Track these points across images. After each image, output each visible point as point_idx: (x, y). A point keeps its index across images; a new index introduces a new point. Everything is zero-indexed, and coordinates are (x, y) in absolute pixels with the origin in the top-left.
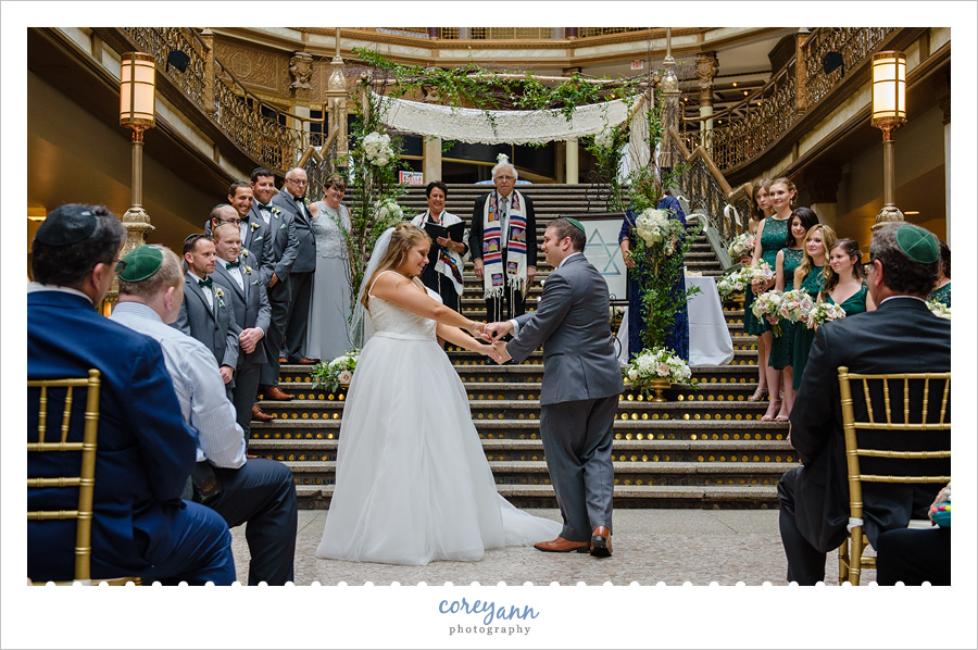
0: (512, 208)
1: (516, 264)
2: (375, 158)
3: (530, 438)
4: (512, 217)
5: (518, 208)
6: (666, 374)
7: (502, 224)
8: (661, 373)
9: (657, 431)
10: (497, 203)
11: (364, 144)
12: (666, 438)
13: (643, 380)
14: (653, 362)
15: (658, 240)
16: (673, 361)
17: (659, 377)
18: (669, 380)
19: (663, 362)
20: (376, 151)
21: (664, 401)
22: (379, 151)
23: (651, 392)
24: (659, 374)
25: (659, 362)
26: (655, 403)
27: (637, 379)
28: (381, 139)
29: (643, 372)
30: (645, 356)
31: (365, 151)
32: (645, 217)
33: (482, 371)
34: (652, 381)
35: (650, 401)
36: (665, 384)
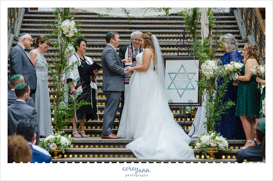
2: (67, 33)
6: (215, 145)
10: (133, 52)
11: (62, 26)
13: (203, 148)
14: (209, 139)
15: (212, 76)
16: (219, 139)
17: (212, 147)
18: (216, 148)
19: (214, 139)
20: (68, 30)
21: (214, 159)
22: (69, 30)
23: (208, 154)
24: (211, 145)
25: (211, 139)
26: (210, 160)
27: (201, 148)
28: (71, 24)
29: (203, 144)
30: (205, 136)
31: (62, 30)
32: (206, 65)
33: (121, 142)
34: (208, 149)
35: (207, 159)
36: (215, 150)
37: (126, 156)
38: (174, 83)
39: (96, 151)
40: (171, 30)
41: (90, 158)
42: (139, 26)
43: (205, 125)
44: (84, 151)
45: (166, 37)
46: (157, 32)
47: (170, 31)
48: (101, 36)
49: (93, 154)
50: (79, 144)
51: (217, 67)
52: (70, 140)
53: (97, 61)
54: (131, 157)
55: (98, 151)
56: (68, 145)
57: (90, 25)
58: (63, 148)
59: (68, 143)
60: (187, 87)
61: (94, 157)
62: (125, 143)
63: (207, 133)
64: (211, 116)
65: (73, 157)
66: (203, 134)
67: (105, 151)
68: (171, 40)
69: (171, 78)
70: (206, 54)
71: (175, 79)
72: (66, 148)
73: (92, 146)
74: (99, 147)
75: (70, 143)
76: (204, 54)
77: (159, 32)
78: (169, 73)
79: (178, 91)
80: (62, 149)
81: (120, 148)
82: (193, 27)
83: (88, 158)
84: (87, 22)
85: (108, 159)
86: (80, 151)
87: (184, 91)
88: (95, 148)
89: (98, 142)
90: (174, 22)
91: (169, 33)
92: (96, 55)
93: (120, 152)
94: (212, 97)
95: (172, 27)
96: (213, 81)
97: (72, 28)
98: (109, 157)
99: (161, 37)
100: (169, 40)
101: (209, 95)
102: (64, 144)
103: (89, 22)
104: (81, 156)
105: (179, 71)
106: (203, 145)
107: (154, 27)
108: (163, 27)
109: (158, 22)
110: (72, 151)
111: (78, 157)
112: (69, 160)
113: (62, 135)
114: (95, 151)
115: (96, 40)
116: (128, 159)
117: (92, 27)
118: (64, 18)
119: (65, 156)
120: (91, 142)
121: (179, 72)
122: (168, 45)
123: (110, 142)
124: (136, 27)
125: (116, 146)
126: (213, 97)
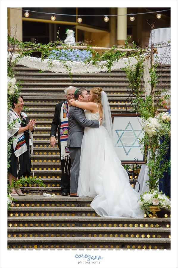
3: (88, 236)
6: (157, 204)
8: (155, 203)
9: (151, 233)
12: (156, 237)
13: (146, 207)
14: (151, 197)
15: (154, 134)
16: (161, 197)
17: (154, 205)
18: (159, 207)
19: (156, 198)
20: (9, 87)
21: (157, 218)
23: (150, 213)
24: (154, 204)
25: (154, 198)
26: (152, 219)
27: (143, 206)
28: (12, 81)
29: (146, 202)
30: (147, 194)
32: (148, 122)
33: (63, 201)
34: (150, 207)
35: (150, 217)
36: (157, 209)
37: (68, 214)
38: (121, 141)
39: (38, 210)
41: (31, 217)
42: (81, 79)
43: (147, 184)
44: (25, 210)
45: (110, 90)
46: (100, 85)
47: (114, 84)
48: (42, 90)
49: (35, 213)
50: (20, 203)
51: (159, 124)
52: (11, 199)
53: (38, 116)
54: (73, 216)
55: (39, 210)
56: (8, 203)
57: (30, 78)
59: (9, 201)
60: (133, 145)
61: (35, 216)
62: (67, 201)
63: (149, 191)
64: (153, 175)
65: (14, 216)
66: (146, 193)
67: (47, 210)
68: (115, 94)
69: (118, 135)
70: (148, 112)
71: (122, 137)
73: (33, 205)
74: (40, 206)
75: (11, 202)
76: (146, 112)
77: (103, 85)
78: (116, 131)
79: (124, 149)
81: (61, 207)
82: (136, 85)
83: (29, 217)
84: (28, 74)
86: (21, 210)
87: (131, 149)
88: (36, 206)
89: (39, 200)
90: (118, 75)
91: (113, 87)
92: (37, 110)
93: (61, 211)
94: (154, 155)
95: (116, 80)
96: (155, 139)
97: (13, 85)
98: (50, 216)
99: (105, 90)
100: (113, 94)
101: (151, 153)
103: (30, 74)
104: (22, 215)
105: (126, 128)
106: (145, 204)
107: (97, 80)
108: (107, 80)
109: (102, 75)
110: (13, 210)
111: (19, 215)
112: (10, 219)
114: (36, 210)
115: (37, 94)
116: (69, 218)
117: (33, 79)
120: (32, 201)
121: (127, 130)
122: (111, 99)
123: (52, 201)
124: (79, 80)
125: (58, 205)
126: (156, 155)
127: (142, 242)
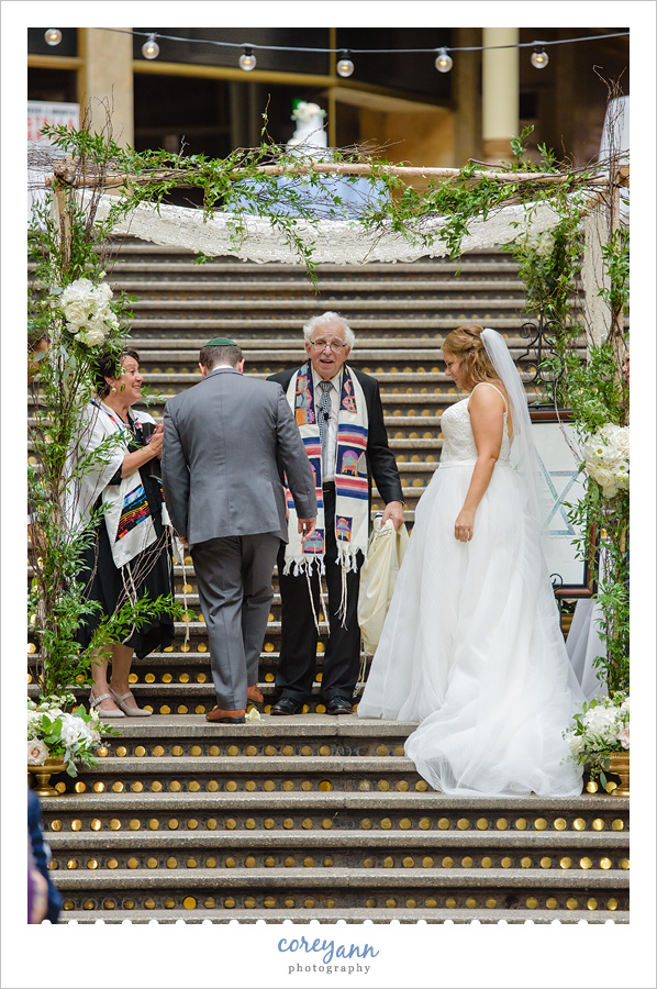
0: (342, 408)
1: (349, 520)
2: (82, 329)
3: (381, 865)
4: (342, 427)
5: (354, 409)
7: (324, 432)
10: (311, 388)
11: (63, 302)
13: (594, 755)
14: (613, 720)
15: (624, 486)
17: (625, 751)
20: (85, 317)
22: (90, 317)
23: (611, 777)
24: (623, 745)
25: (623, 721)
26: (619, 800)
27: (584, 753)
28: (96, 295)
29: (594, 739)
30: (599, 710)
31: (63, 315)
32: (601, 442)
33: (288, 734)
34: (612, 757)
35: (610, 794)
37: (307, 784)
39: (195, 769)
40: (477, 298)
41: (170, 794)
42: (351, 284)
43: (598, 670)
44: (150, 769)
46: (422, 307)
47: (473, 302)
48: (206, 326)
49: (184, 779)
50: (132, 743)
52: (97, 728)
54: (325, 790)
55: (199, 770)
56: (88, 745)
58: (71, 758)
59: (90, 738)
61: (184, 789)
62: (302, 737)
64: (620, 636)
65: (108, 790)
67: (228, 769)
70: (600, 404)
72: (83, 759)
73: (178, 749)
74: (205, 753)
75: (98, 738)
76: (593, 404)
77: (430, 307)
80: (68, 763)
81: (283, 757)
82: (553, 303)
83: (162, 794)
85: (238, 799)
86: (133, 770)
88: (190, 755)
89: (200, 734)
90: (487, 270)
91: (469, 312)
93: (282, 773)
95: (481, 288)
97: (100, 309)
98: (242, 790)
99: (438, 326)
102: (74, 741)
104: (139, 786)
106: (592, 743)
109: (426, 270)
110: (105, 770)
111: (128, 789)
112: (93, 803)
113: (67, 708)
114: (189, 770)
115: (188, 341)
116: (313, 798)
118: (70, 273)
119: (79, 787)
120: (175, 735)
123: (247, 735)
124: (342, 289)
125: (270, 749)
127: (580, 885)
